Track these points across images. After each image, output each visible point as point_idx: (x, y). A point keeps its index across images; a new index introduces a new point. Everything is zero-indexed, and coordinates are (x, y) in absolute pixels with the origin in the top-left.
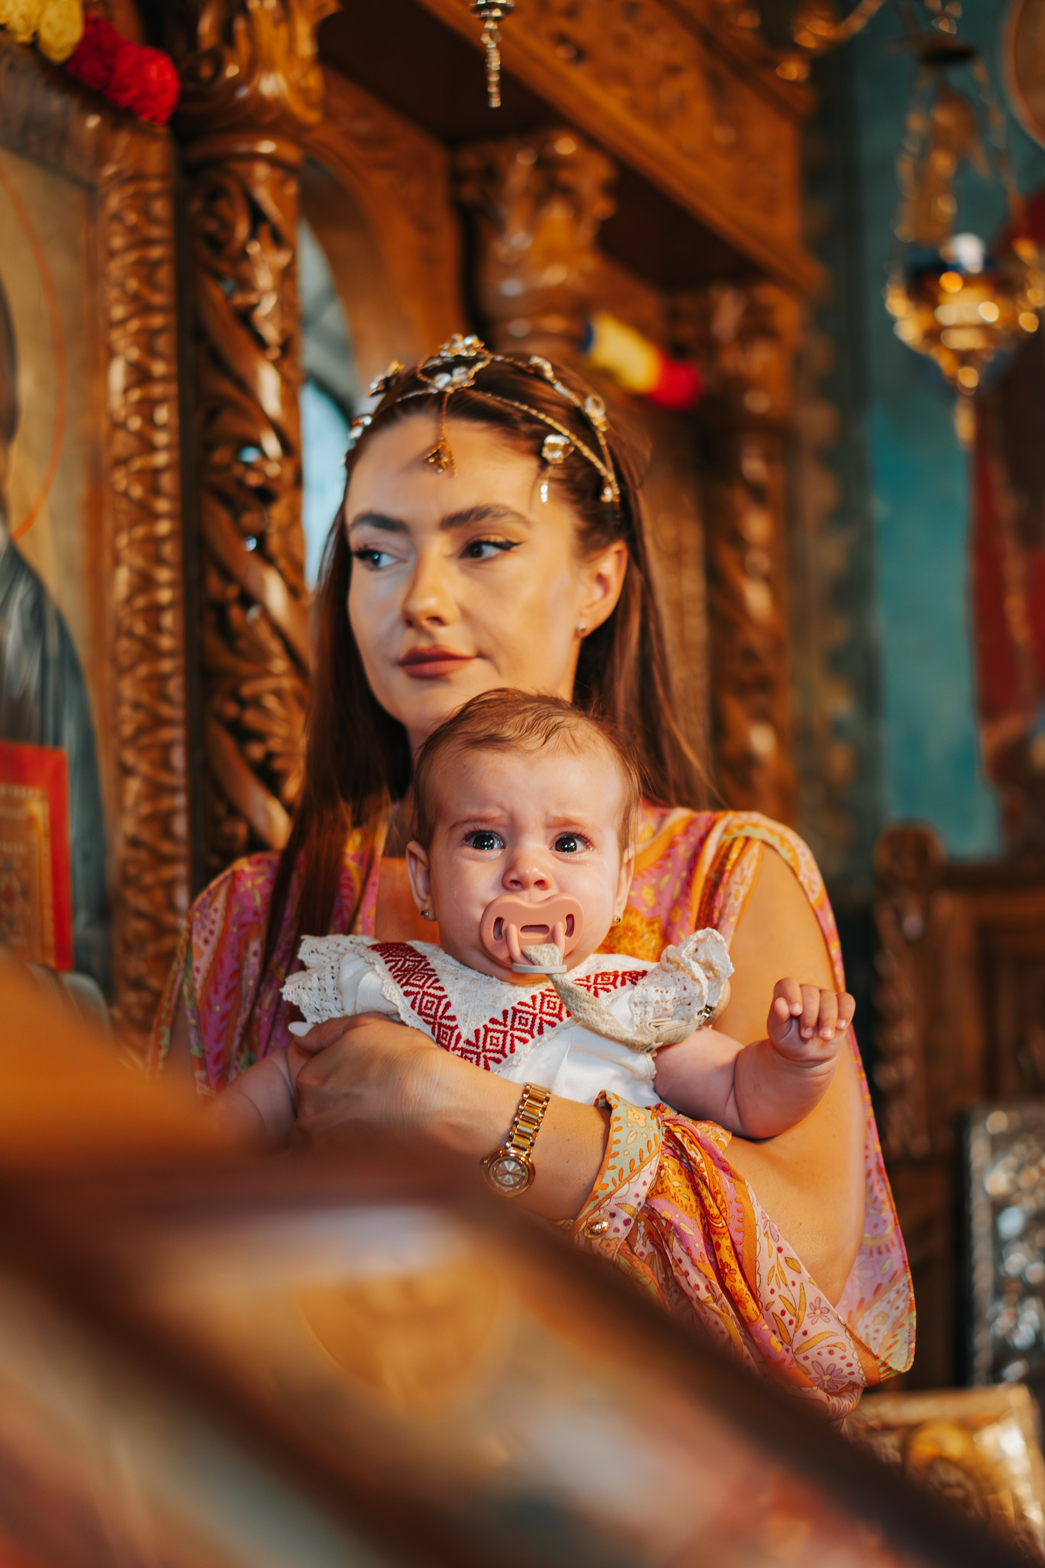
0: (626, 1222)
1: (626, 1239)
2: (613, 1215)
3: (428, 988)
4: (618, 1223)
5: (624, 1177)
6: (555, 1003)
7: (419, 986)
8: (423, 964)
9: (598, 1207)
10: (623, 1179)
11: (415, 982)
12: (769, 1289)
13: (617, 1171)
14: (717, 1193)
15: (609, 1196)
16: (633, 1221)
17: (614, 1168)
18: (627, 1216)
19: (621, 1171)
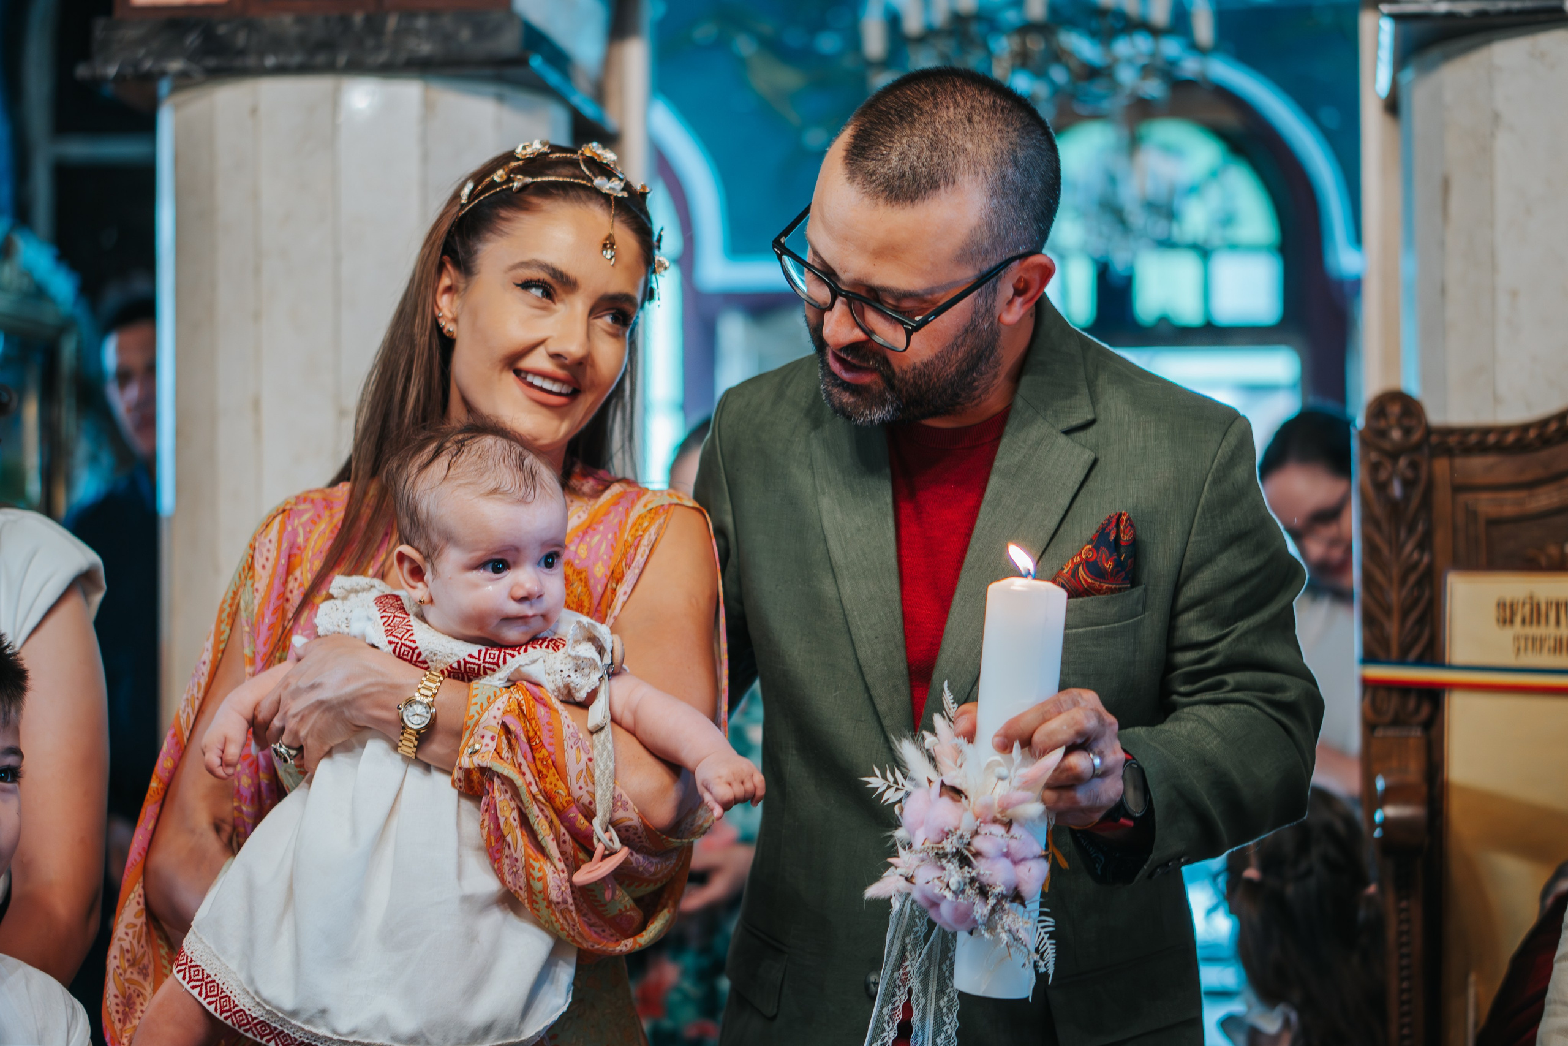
0: (493, 738)
1: (495, 750)
2: (483, 737)
3: (405, 640)
4: (487, 740)
5: (484, 708)
6: (494, 655)
7: (399, 638)
8: (406, 620)
9: (472, 734)
10: (483, 709)
11: (396, 635)
12: (577, 786)
13: (479, 705)
14: (532, 719)
15: (477, 723)
16: (497, 736)
17: (476, 704)
18: (491, 734)
19: (482, 705)
